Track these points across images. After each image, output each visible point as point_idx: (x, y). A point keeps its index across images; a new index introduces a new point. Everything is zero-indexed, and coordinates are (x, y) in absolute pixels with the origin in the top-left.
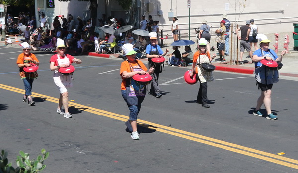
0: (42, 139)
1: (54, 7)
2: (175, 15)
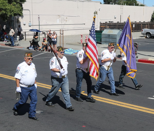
2: (32, 24)
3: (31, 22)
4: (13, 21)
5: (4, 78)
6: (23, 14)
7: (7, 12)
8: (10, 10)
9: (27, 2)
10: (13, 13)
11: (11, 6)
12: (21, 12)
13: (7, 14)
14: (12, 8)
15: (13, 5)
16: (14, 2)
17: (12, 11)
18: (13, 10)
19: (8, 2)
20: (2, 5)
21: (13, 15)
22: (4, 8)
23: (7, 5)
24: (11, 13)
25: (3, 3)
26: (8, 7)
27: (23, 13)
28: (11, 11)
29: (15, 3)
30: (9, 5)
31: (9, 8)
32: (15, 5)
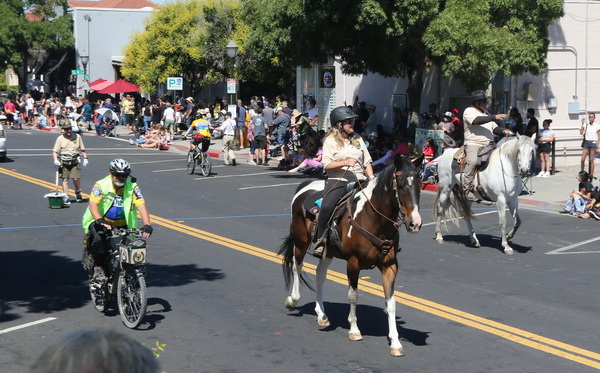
0: (304, 353)
1: (333, 86)
2: (582, 108)
3: (581, 100)
4: (508, 93)
5: (462, 325)
6: (546, 65)
7: (487, 59)
8: (496, 53)
9: (566, 17)
10: (506, 61)
11: (502, 35)
12: (541, 61)
13: (486, 66)
14: (507, 41)
15: (511, 31)
16: (514, 19)
17: (504, 53)
18: (508, 52)
19: (491, 20)
20: (465, 32)
21: (507, 72)
22: (475, 43)
23: (484, 33)
24: (499, 63)
25: (474, 24)
26: (492, 37)
27: (546, 61)
28: (501, 54)
29: (519, 24)
30: (495, 30)
31: (494, 42)
32: (517, 30)
